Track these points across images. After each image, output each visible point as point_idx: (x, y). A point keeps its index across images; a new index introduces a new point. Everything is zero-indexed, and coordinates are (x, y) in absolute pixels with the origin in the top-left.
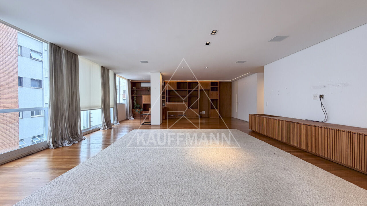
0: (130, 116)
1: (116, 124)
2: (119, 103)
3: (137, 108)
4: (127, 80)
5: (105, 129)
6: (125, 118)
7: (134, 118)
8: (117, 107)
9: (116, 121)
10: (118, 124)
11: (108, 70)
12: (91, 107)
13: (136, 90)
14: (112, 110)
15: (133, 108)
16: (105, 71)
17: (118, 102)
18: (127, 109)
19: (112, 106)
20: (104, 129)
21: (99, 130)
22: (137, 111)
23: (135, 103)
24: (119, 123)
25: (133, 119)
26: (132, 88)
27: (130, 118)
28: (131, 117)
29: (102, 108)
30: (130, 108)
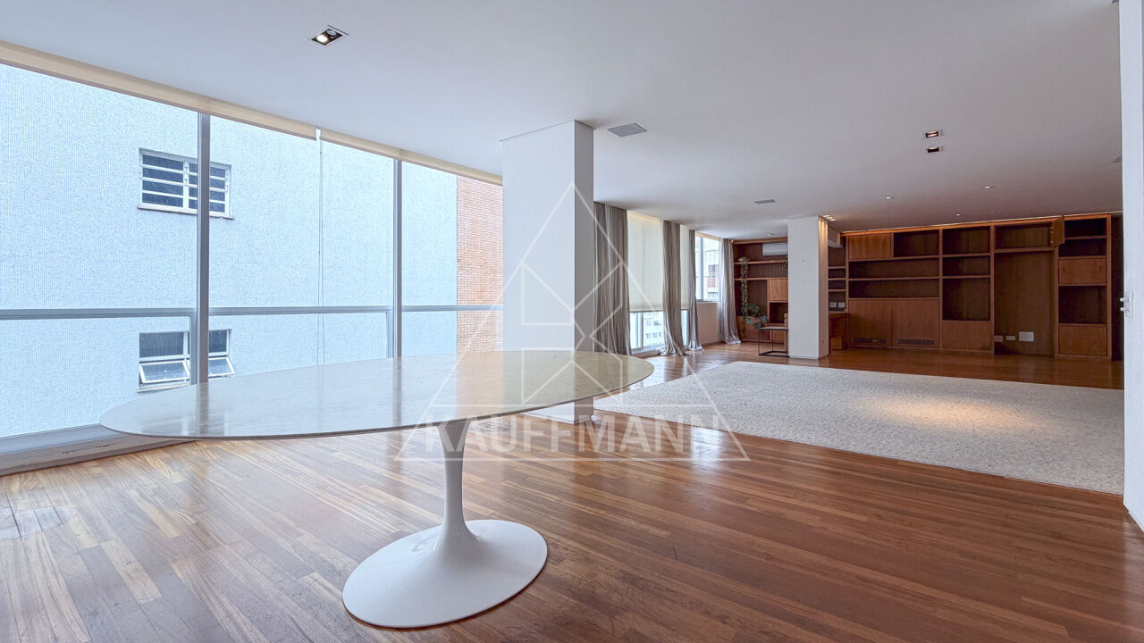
0: (730, 334)
1: (693, 349)
2: (702, 300)
3: (750, 313)
4: (721, 242)
5: (671, 354)
6: (717, 340)
7: (742, 342)
8: (698, 308)
9: (694, 343)
10: (700, 350)
11: (678, 226)
12: (644, 307)
13: (749, 265)
14: (684, 314)
15: (739, 313)
16: (671, 228)
17: (698, 297)
18: (721, 315)
19: (685, 306)
20: (669, 354)
21: (659, 355)
22: (751, 321)
23: (745, 300)
24: (700, 347)
25: (739, 342)
26: (736, 260)
27: (730, 341)
28: (734, 337)
29: (664, 310)
30: (731, 314)
